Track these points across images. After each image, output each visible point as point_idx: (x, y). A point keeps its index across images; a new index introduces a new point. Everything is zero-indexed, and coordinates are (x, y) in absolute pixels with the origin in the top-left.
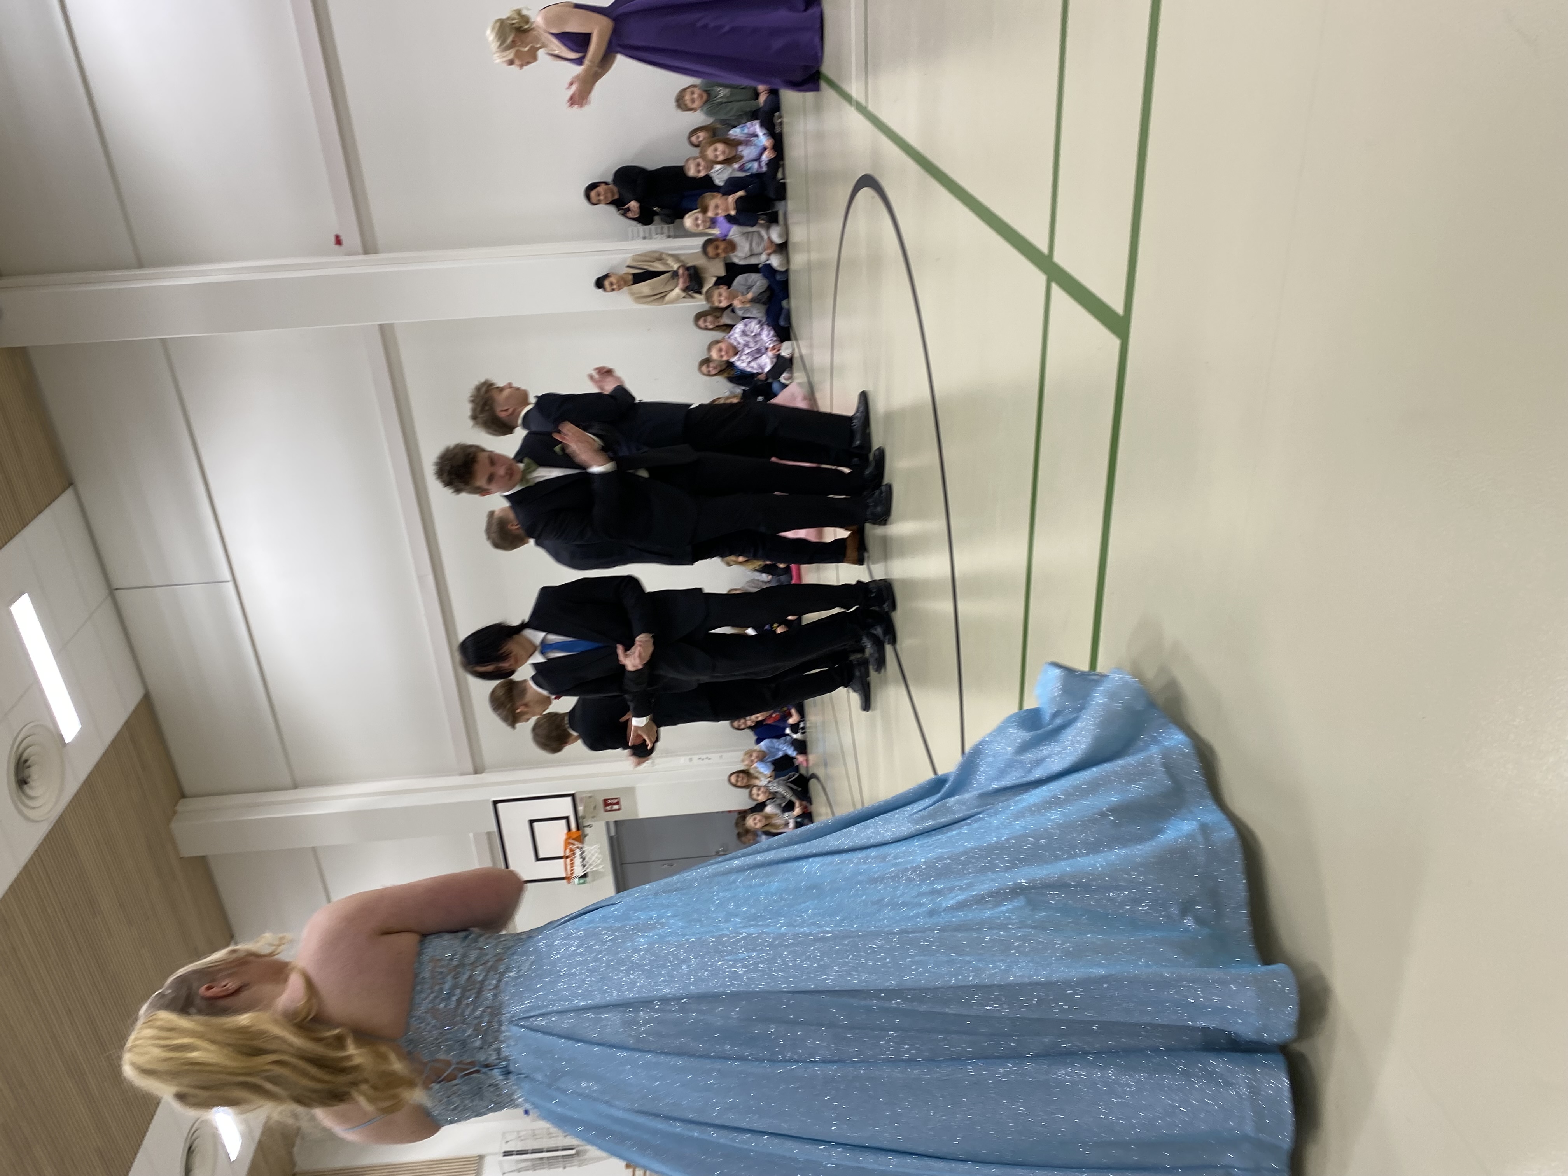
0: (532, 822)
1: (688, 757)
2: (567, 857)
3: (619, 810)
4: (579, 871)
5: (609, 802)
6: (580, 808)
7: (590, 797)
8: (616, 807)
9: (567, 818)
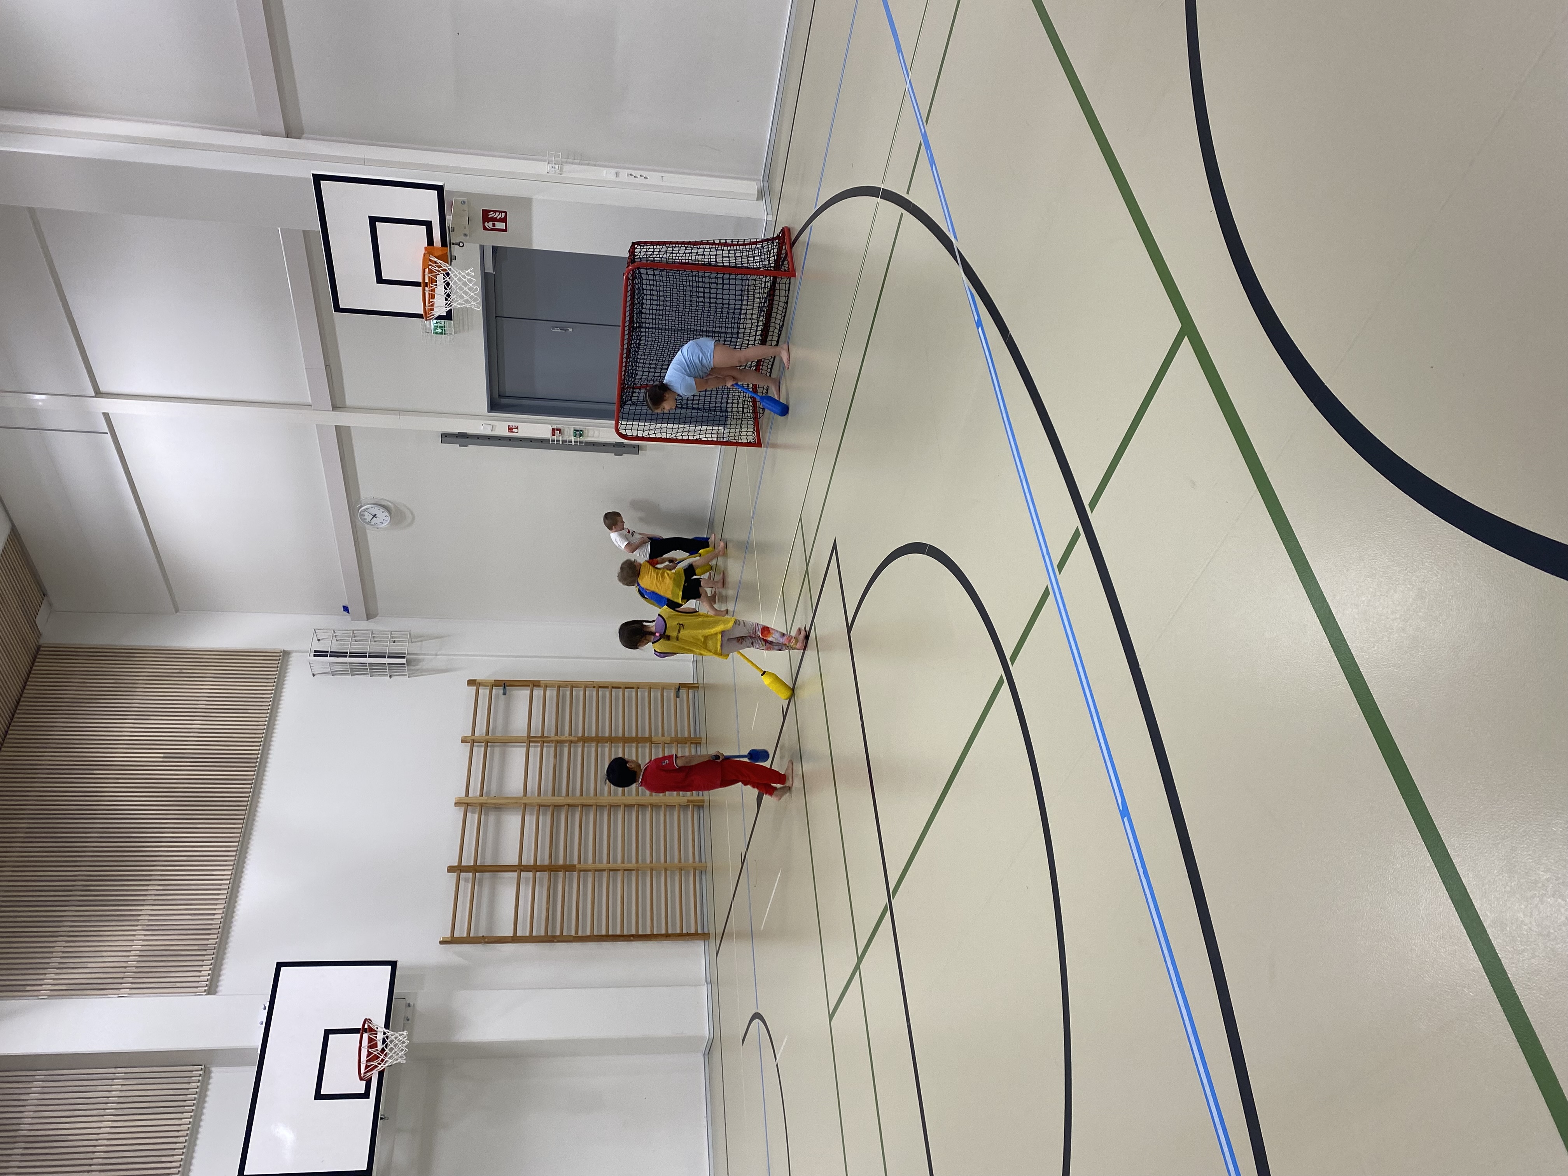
0: (373, 221)
1: (614, 171)
2: (426, 285)
3: (505, 230)
4: (440, 309)
5: (491, 215)
6: (449, 218)
7: (464, 202)
8: (501, 226)
9: (428, 225)
